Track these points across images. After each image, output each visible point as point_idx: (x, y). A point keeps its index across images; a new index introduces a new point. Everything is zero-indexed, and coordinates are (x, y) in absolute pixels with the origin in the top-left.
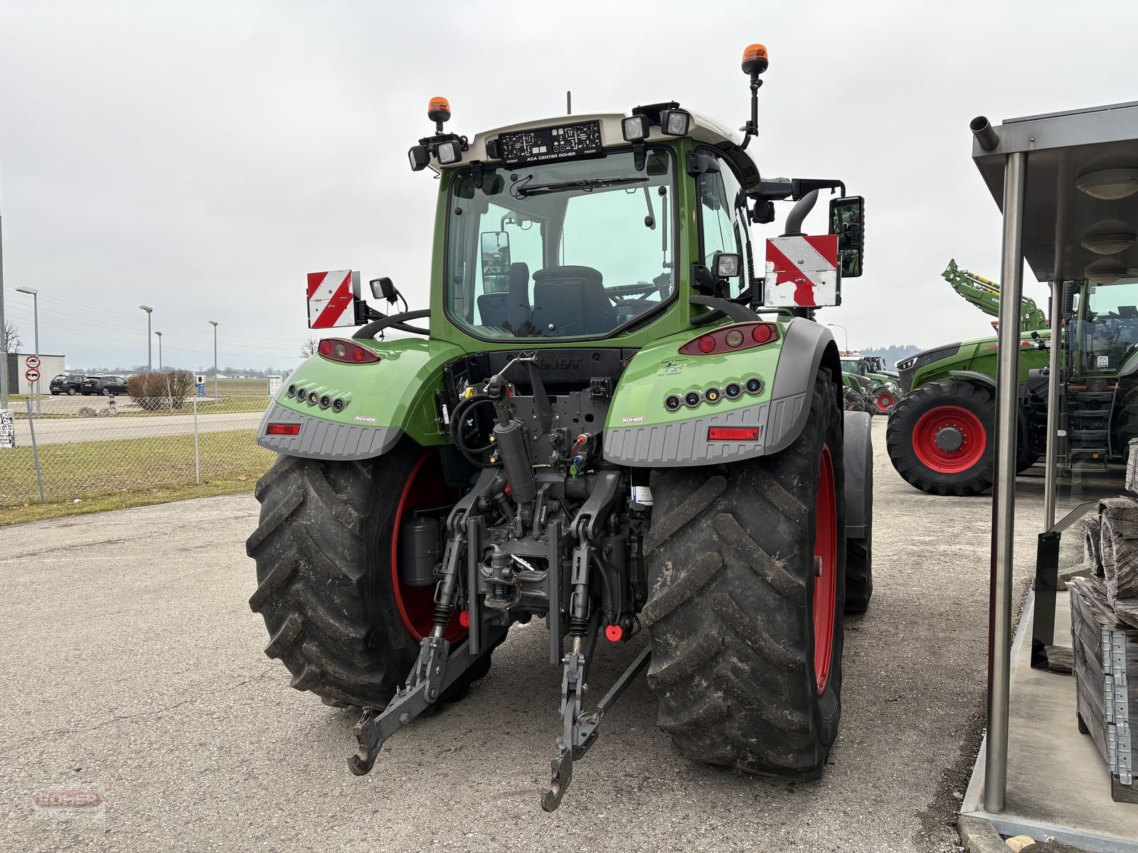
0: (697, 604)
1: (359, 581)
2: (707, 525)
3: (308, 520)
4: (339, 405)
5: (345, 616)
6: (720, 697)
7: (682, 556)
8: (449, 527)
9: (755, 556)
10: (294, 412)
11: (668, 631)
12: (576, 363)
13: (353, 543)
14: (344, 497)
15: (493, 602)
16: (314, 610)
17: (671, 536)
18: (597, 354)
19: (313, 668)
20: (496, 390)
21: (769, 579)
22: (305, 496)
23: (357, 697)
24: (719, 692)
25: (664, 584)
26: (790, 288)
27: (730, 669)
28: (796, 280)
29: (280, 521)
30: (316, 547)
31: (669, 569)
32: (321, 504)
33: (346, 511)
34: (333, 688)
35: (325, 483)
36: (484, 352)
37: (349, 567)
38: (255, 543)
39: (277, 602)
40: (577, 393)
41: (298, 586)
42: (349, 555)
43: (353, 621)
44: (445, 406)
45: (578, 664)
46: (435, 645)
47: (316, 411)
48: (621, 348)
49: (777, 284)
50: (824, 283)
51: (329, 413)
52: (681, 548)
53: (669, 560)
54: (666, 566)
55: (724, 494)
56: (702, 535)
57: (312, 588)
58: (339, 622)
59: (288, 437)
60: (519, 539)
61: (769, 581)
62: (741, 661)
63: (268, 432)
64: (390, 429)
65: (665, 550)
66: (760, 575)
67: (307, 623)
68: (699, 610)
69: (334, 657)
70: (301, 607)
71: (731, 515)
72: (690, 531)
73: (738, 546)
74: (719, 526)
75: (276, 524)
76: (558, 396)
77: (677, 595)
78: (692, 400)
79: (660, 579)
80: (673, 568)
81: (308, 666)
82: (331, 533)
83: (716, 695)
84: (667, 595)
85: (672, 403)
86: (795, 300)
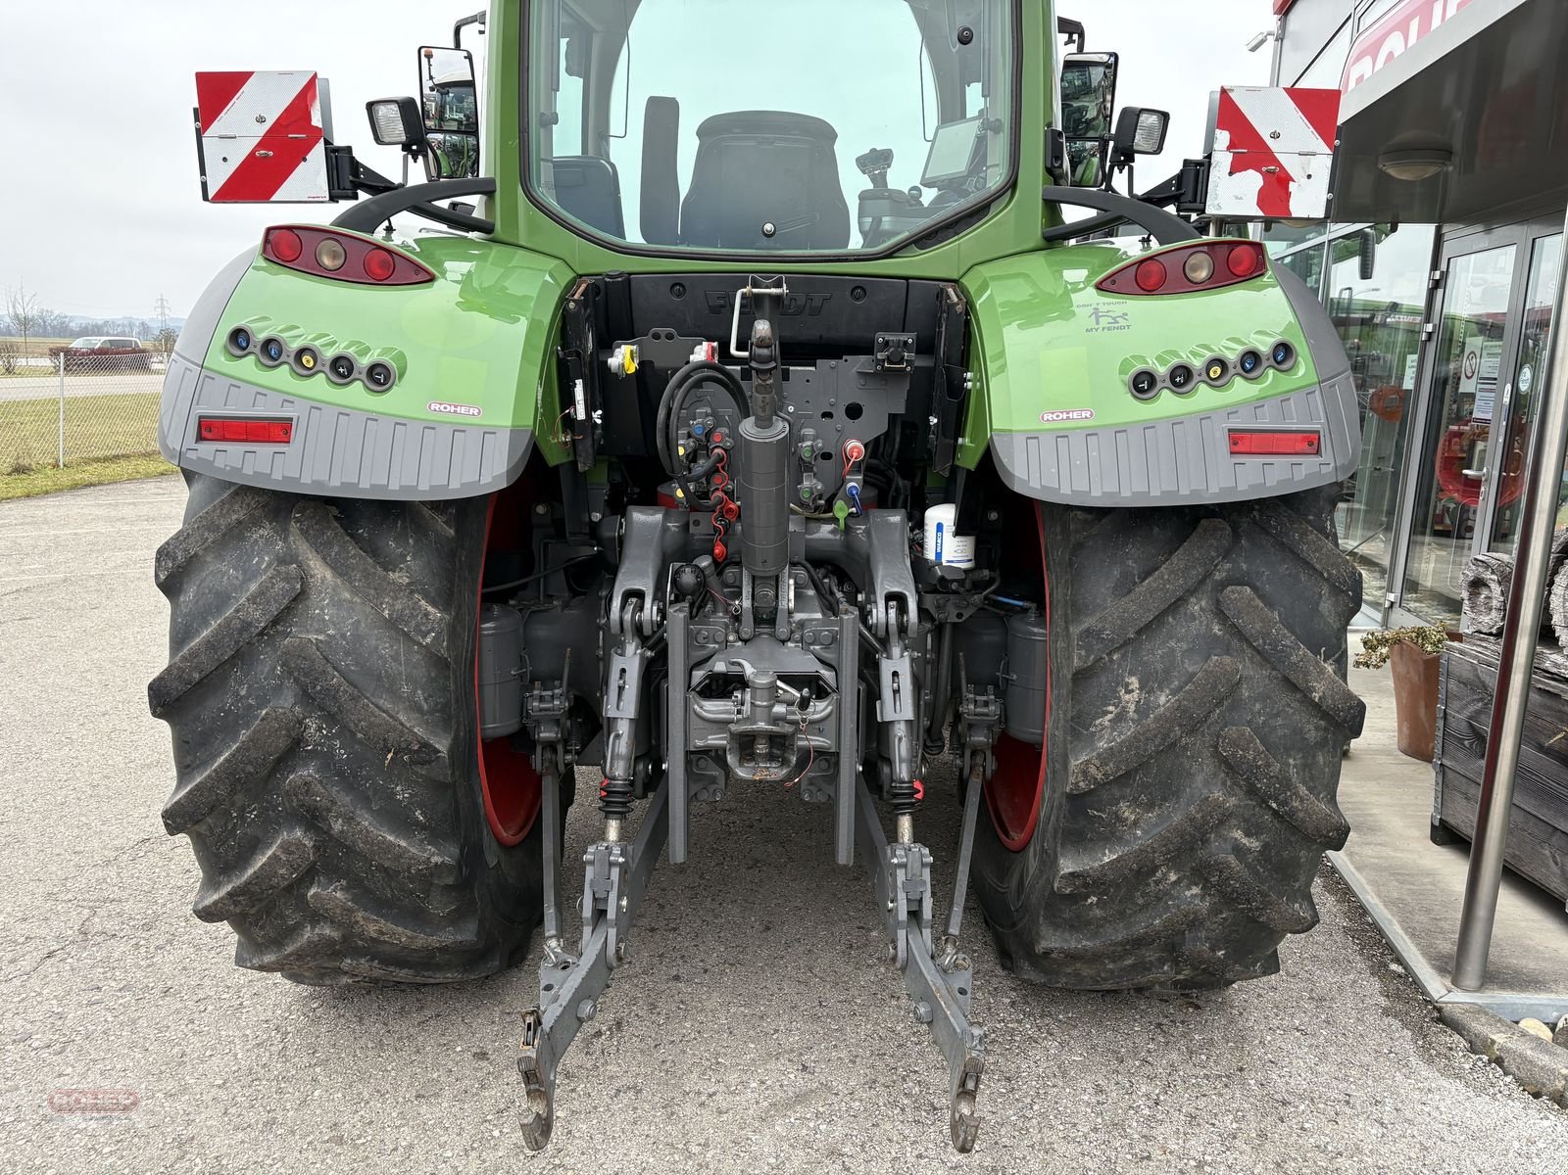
0: (1185, 748)
1: (452, 751)
2: (1201, 608)
3: (319, 631)
4: (380, 376)
5: (417, 823)
6: (1196, 895)
7: (1160, 666)
8: (615, 628)
9: (1294, 658)
10: (262, 391)
11: (1123, 798)
12: (817, 303)
13: (433, 674)
14: (399, 577)
15: (754, 768)
16: (349, 819)
17: (1139, 633)
18: (862, 288)
19: (327, 931)
20: (765, 352)
21: (1316, 696)
22: (304, 578)
23: (410, 968)
24: (1194, 887)
25: (1120, 717)
26: (1252, 181)
27: (1230, 851)
28: (1264, 169)
29: (246, 635)
30: (350, 690)
31: (1132, 691)
32: (347, 595)
33: (416, 606)
34: (363, 961)
35: (353, 550)
36: (621, 275)
37: (427, 723)
38: (177, 688)
39: (242, 810)
40: (833, 362)
41: (308, 772)
42: (426, 699)
43: (433, 833)
44: (579, 383)
45: (923, 865)
46: (621, 860)
47: (320, 387)
48: (907, 278)
49: (1231, 174)
50: (1309, 176)
51: (356, 394)
52: (1155, 653)
53: (1131, 674)
54: (1127, 685)
55: (1226, 555)
56: (1194, 626)
57: (340, 774)
58: (406, 838)
59: (264, 450)
60: (746, 641)
61: (1317, 700)
62: (1248, 834)
63: (200, 438)
64: (515, 432)
65: (1124, 656)
66: (1301, 691)
67: (327, 843)
68: (1188, 757)
69: (382, 906)
70: (314, 817)
71: (1249, 590)
72: (1171, 619)
73: (1265, 644)
74: (1229, 609)
75: (237, 642)
76: (791, 368)
77: (1155, 736)
78: (1178, 379)
79: (1111, 708)
80: (1141, 689)
81: (313, 928)
82: (381, 657)
83: (1188, 893)
84: (1135, 738)
85: (1143, 384)
86: (1258, 204)
